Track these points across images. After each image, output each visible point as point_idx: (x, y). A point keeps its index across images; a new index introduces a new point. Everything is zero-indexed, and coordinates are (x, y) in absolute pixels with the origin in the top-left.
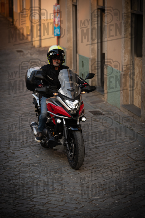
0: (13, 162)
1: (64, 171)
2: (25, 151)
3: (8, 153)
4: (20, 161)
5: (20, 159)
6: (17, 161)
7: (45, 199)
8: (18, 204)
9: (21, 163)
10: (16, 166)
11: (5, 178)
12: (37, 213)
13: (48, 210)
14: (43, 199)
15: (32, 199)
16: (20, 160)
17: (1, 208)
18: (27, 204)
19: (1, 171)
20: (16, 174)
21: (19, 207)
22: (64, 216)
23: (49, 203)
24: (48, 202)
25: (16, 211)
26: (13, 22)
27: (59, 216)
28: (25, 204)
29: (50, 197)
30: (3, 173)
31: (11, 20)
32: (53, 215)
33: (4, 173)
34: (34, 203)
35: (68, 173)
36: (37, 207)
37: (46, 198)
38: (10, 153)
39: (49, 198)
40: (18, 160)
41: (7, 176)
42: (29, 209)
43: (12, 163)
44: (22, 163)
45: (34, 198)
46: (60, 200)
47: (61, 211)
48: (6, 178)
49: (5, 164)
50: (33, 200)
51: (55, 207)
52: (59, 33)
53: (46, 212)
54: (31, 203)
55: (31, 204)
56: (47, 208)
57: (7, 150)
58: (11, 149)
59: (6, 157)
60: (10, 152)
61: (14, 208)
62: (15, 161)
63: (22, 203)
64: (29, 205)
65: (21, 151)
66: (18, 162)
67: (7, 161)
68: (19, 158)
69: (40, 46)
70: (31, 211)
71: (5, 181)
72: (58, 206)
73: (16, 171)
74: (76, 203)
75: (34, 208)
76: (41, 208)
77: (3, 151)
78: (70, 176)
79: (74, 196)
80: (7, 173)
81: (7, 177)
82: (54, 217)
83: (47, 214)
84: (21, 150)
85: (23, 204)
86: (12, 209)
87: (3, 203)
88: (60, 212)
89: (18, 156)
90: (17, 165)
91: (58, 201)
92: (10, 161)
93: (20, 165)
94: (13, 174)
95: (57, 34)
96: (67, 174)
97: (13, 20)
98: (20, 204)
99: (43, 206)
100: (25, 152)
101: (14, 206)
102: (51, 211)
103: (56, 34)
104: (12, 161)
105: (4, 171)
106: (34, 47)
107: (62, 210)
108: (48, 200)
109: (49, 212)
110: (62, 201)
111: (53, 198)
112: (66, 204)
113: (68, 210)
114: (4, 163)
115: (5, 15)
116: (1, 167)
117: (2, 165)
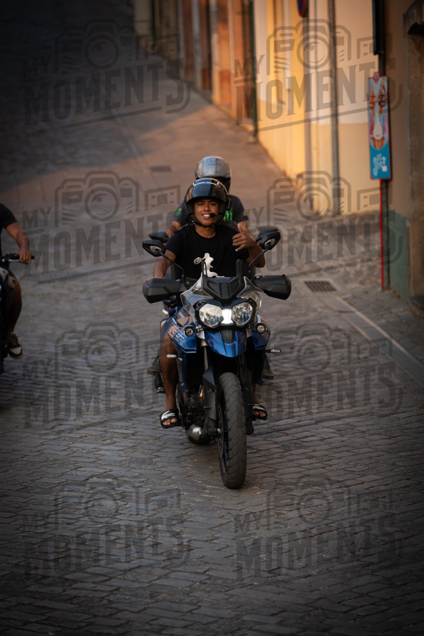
0: (185, 574)
1: (339, 603)
4: (207, 573)
5: (207, 567)
6: (196, 573)
9: (207, 577)
10: (190, 587)
11: (147, 623)
16: (208, 570)
19: (141, 601)
20: (185, 610)
26: (256, 132)
30: (145, 609)
31: (251, 128)
33: (148, 608)
35: (349, 611)
40: (201, 569)
41: (155, 617)
43: (180, 579)
44: (210, 578)
48: (151, 622)
49: (158, 582)
52: (384, 168)
62: (191, 572)
65: (214, 541)
66: (198, 576)
67: (167, 571)
68: (206, 563)
69: (338, 212)
71: (147, 630)
73: (188, 603)
78: (355, 619)
80: (158, 608)
81: (154, 620)
84: (217, 538)
90: (195, 585)
92: (174, 571)
93: (205, 583)
94: (176, 610)
95: (380, 170)
96: (345, 612)
97: (256, 125)
100: (228, 546)
103: (375, 174)
104: (182, 573)
105: (150, 601)
114: (155, 578)
115: (234, 113)
116: (144, 589)
117: (148, 585)
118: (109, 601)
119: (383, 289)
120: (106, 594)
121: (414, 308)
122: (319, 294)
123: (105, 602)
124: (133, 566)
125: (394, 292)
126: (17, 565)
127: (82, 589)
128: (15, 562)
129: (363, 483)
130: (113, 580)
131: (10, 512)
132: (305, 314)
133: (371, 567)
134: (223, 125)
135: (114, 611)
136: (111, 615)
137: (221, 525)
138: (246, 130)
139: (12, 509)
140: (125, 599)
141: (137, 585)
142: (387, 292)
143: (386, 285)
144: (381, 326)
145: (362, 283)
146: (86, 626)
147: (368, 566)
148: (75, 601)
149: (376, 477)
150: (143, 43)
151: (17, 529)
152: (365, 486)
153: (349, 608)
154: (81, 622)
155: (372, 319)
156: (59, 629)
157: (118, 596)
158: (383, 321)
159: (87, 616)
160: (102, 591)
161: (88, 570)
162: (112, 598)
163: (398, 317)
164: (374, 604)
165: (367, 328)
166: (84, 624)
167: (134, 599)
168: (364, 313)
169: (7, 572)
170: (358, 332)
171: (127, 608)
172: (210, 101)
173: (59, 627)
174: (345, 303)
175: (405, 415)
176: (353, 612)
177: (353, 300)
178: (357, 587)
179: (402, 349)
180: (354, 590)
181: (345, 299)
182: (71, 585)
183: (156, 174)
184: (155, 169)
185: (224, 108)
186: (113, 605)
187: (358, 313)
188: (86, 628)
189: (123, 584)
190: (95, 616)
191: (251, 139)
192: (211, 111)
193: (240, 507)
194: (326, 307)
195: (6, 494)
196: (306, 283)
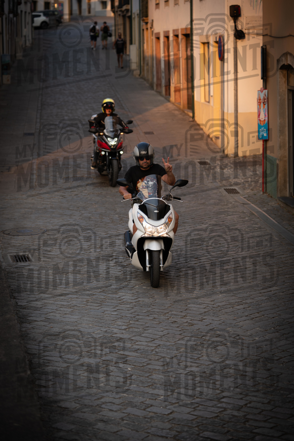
1: (273, 355)
2: (211, 322)
3: (184, 324)
7: (241, 399)
8: (198, 406)
12: (228, 422)
13: (247, 417)
14: (239, 399)
15: (221, 398)
17: (171, 411)
18: (213, 407)
19: (172, 352)
21: (200, 410)
22: (271, 428)
23: (248, 405)
24: (246, 404)
25: (195, 417)
26: (193, 117)
27: (264, 427)
28: (209, 406)
29: (250, 396)
31: (191, 114)
32: (255, 426)
34: (224, 405)
35: (279, 359)
36: (229, 412)
37: (244, 399)
38: (186, 324)
39: (248, 398)
42: (216, 415)
45: (224, 397)
46: (266, 402)
47: (267, 420)
49: (179, 342)
50: (223, 400)
51: (258, 414)
52: (265, 135)
53: (244, 421)
54: (219, 405)
55: (219, 407)
56: (245, 414)
57: (182, 319)
58: (188, 317)
59: (180, 331)
60: (187, 322)
61: (192, 413)
63: (204, 405)
64: (215, 409)
67: (183, 336)
68: (201, 332)
69: (236, 155)
70: (219, 418)
72: (262, 411)
74: (292, 407)
75: (225, 414)
76: (236, 413)
77: (176, 321)
78: (282, 364)
79: (289, 396)
82: (256, 429)
83: (244, 423)
84: (205, 319)
85: (206, 406)
86: (189, 413)
87: (175, 403)
88: (265, 421)
89: (199, 329)
91: (263, 403)
92: (186, 336)
95: (263, 135)
96: (277, 360)
97: (194, 113)
98: (202, 407)
99: (238, 410)
100: (211, 324)
101: (193, 410)
102: (252, 419)
103: (261, 137)
105: (177, 352)
106: (227, 156)
107: (269, 417)
108: (247, 400)
109: (248, 421)
110: (269, 403)
111: (255, 399)
112: (275, 408)
113: (279, 418)
114: (177, 340)
115: (181, 107)
116: (173, 345)
117: (174, 343)
118: (156, 352)
119: (264, 193)
120: (154, 348)
121: (280, 203)
122: (232, 195)
123: (154, 352)
124: (165, 334)
125: (269, 195)
126: (106, 331)
127: (141, 345)
128: (105, 330)
129: (271, 291)
130: (156, 340)
131: (98, 303)
132: (227, 205)
133: (285, 336)
134: (177, 112)
135: (160, 357)
136: (158, 359)
137: (205, 312)
138: (188, 115)
139: (99, 302)
140: (164, 351)
141: (169, 344)
142: (265, 195)
143: (265, 191)
144: (264, 211)
145: (252, 190)
146: (147, 365)
147: (283, 335)
148: (139, 352)
149: (277, 288)
150: (135, 73)
151: (103, 313)
152: (273, 292)
153: (279, 358)
154: (144, 363)
155: (259, 208)
156: (133, 367)
157: (160, 349)
158: (265, 209)
159: (146, 360)
160: (151, 346)
161: (142, 335)
162: (157, 350)
163: (272, 207)
164: (290, 356)
165: (258, 212)
166: (145, 364)
167: (168, 351)
168: (255, 205)
169: (101, 335)
170: (254, 214)
171: (166, 356)
172: (169, 101)
173: (133, 365)
174: (245, 200)
175: (284, 256)
176: (281, 360)
177: (249, 198)
178: (280, 346)
179: (276, 223)
180: (279, 348)
181: (244, 198)
182: (135, 343)
183: (147, 135)
184: (146, 133)
185: (176, 104)
186: (159, 354)
187: (252, 204)
188: (147, 366)
189: (161, 343)
190: (150, 360)
191: (191, 119)
192: (170, 105)
193: (213, 303)
194: (236, 201)
195: (94, 294)
196: (225, 189)
